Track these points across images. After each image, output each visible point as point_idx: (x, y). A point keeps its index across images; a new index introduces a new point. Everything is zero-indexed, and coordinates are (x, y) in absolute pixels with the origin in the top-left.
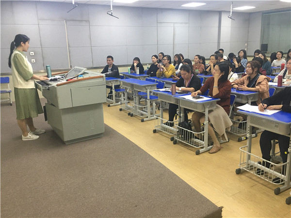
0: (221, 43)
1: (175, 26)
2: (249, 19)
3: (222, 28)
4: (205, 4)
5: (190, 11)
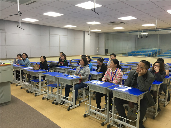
1: (60, 37)
2: (98, 36)
3: (85, 40)
4: (76, 26)
5: (68, 30)
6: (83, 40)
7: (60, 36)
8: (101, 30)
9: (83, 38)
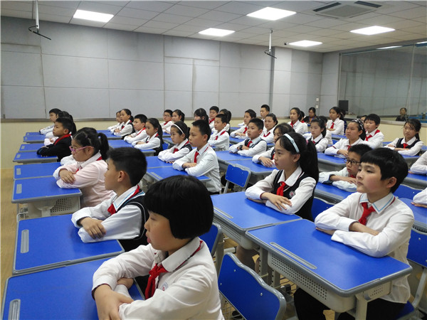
0: (274, 95)
1: (195, 63)
2: (321, 63)
3: (275, 72)
5: (221, 44)
6: (269, 72)
7: (197, 62)
8: (320, 43)
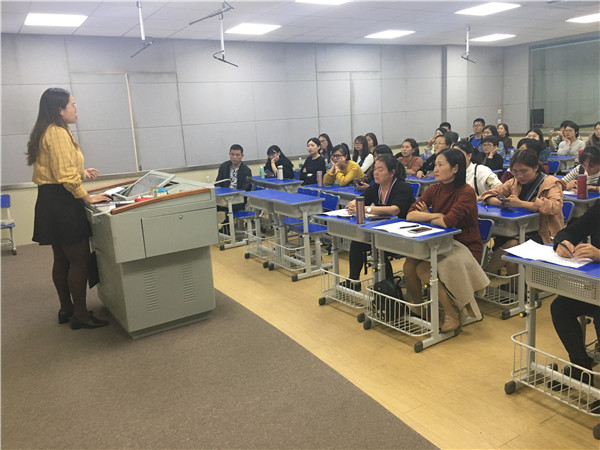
0: (448, 111)
1: (353, 78)
3: (449, 80)
4: (412, 32)
5: (383, 48)
6: (440, 80)
7: (355, 76)
9: (440, 75)
